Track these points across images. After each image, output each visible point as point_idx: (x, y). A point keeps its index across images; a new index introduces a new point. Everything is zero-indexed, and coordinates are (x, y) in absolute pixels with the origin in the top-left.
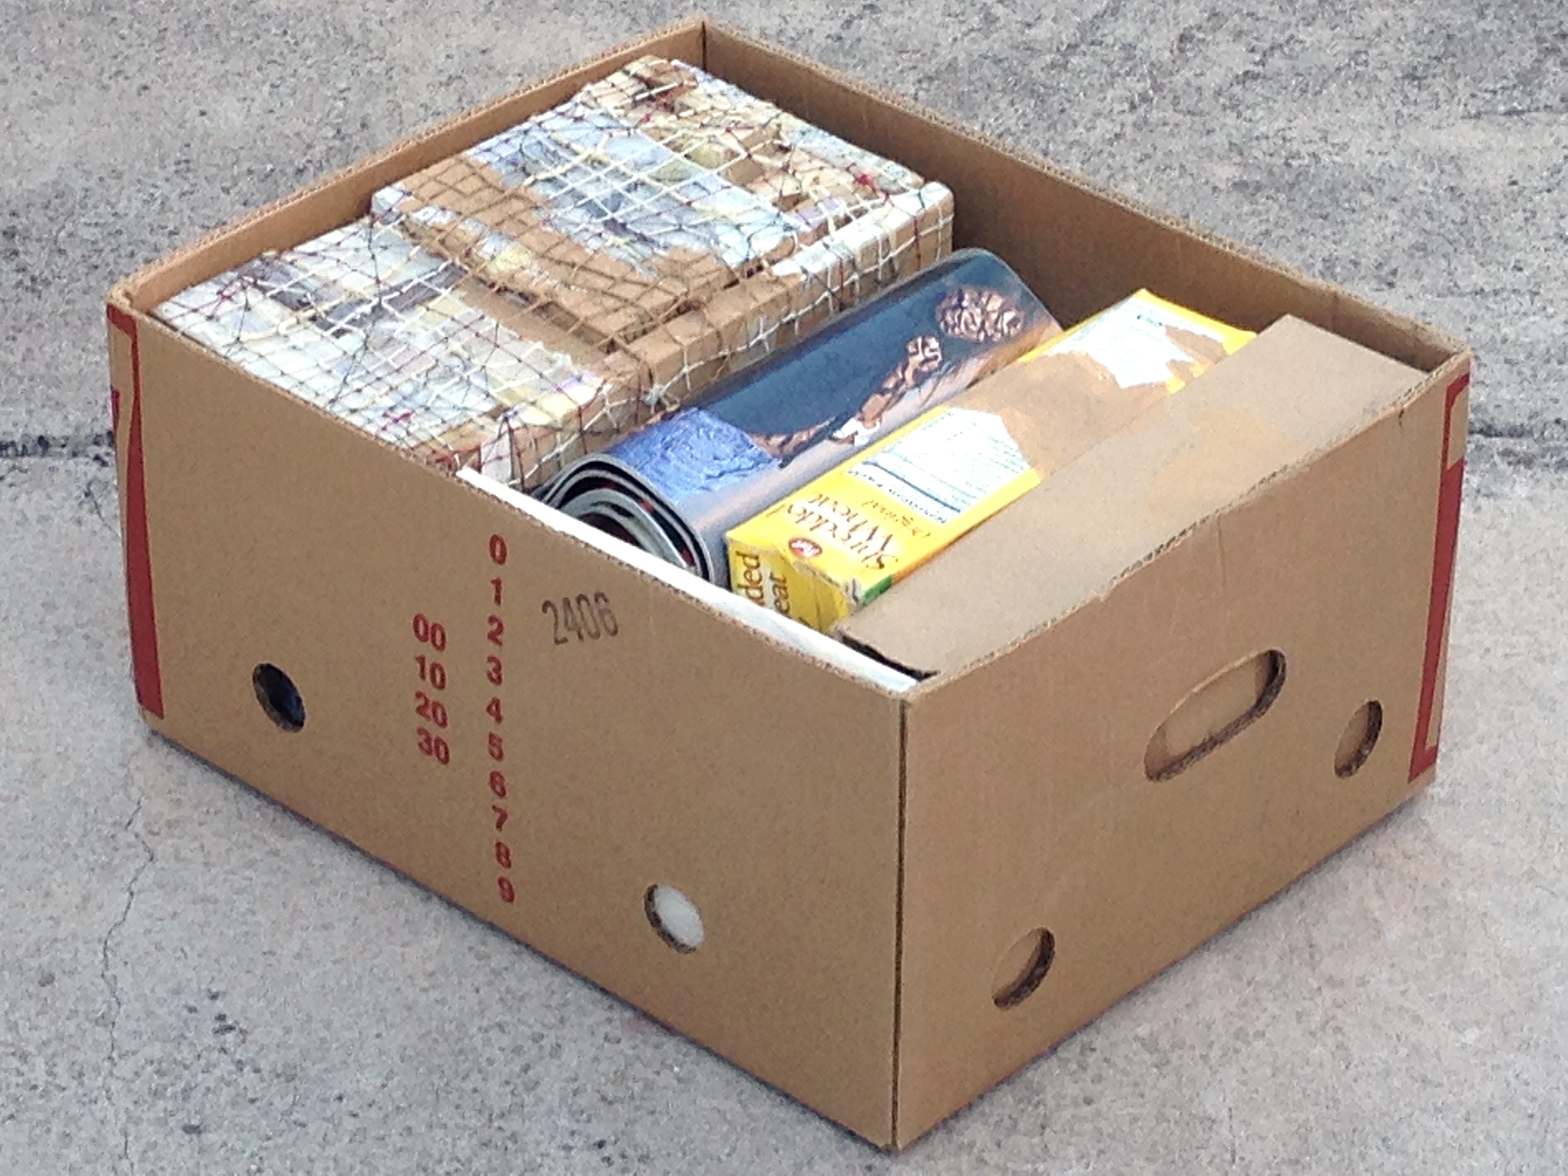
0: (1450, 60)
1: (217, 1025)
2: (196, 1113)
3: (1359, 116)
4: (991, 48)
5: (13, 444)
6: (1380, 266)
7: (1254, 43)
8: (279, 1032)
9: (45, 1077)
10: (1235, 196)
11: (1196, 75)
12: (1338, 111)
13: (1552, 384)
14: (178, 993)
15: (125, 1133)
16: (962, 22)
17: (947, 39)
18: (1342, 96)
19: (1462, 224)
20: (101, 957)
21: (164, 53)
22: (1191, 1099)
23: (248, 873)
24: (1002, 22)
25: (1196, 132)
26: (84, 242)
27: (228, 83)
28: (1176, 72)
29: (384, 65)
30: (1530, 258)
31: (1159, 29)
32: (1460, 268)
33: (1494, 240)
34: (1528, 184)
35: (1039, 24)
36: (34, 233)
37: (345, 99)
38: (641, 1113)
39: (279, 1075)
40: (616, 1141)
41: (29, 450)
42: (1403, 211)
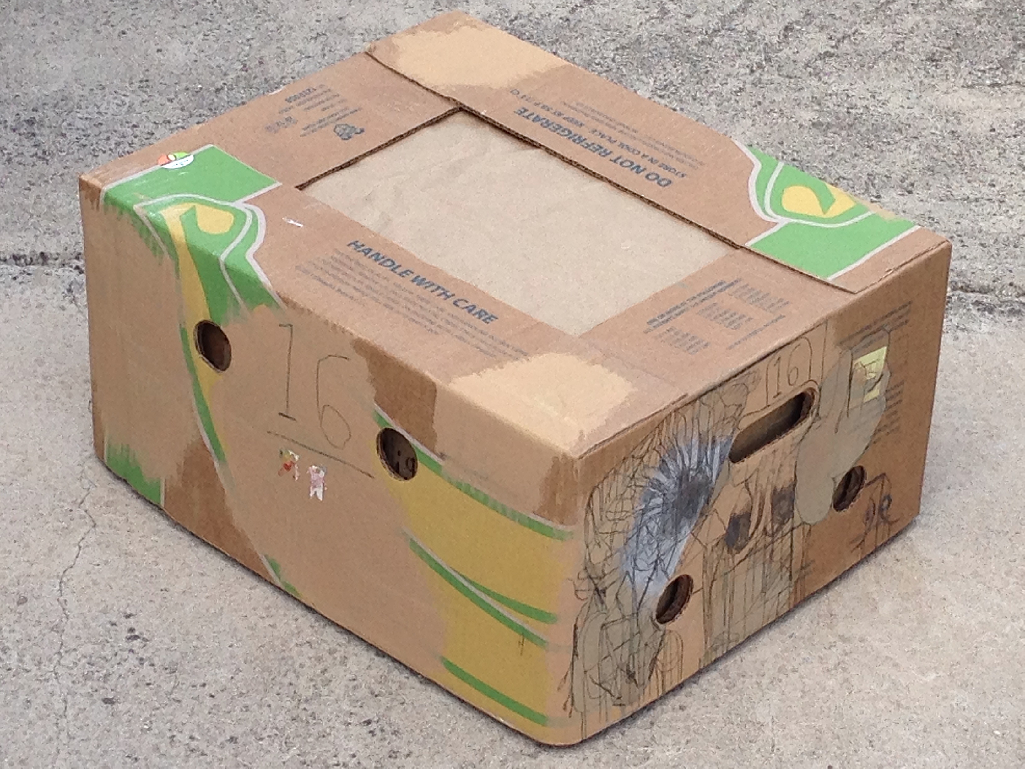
0: (957, 50)
1: (129, 635)
2: (112, 690)
3: (897, 84)
4: (664, 30)
5: (25, 256)
6: (903, 180)
7: (832, 33)
8: (167, 640)
9: (16, 663)
10: (814, 131)
11: (794, 53)
12: (883, 79)
13: (1009, 260)
14: (104, 612)
15: (65, 701)
16: (646, 12)
17: (636, 23)
18: (886, 70)
19: (957, 155)
20: (58, 587)
21: (137, 11)
22: (748, 711)
23: (156, 538)
24: (672, 14)
25: (791, 89)
26: (78, 129)
27: (176, 32)
28: (781, 50)
29: (276, 25)
30: (1000, 179)
31: (772, 22)
32: (955, 184)
33: (978, 166)
34: (1002, 132)
35: (695, 16)
36: (47, 123)
37: (250, 45)
38: (395, 703)
39: (166, 669)
40: (379, 720)
41: (34, 261)
42: (920, 145)
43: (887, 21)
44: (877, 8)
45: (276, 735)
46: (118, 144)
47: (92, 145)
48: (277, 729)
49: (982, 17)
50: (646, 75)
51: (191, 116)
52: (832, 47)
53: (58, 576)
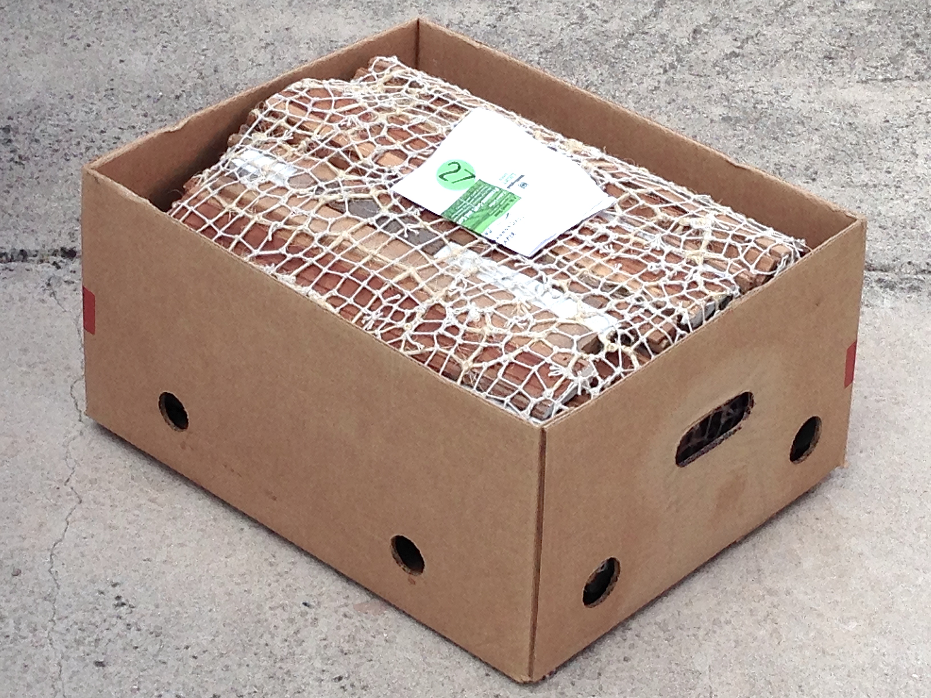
0: (851, 48)
1: (116, 602)
2: (102, 654)
3: (798, 80)
4: (583, 35)
5: (6, 254)
6: (807, 169)
7: (737, 35)
8: (152, 607)
9: (14, 631)
10: (723, 125)
11: (703, 54)
12: (784, 77)
13: (907, 240)
14: (93, 581)
15: (59, 664)
16: (567, 19)
17: (556, 28)
18: (787, 68)
19: (856, 145)
20: (49, 560)
21: (100, 25)
22: (687, 660)
23: (137, 512)
24: (590, 19)
26: (50, 135)
27: (137, 44)
28: (691, 51)
29: (228, 36)
30: (895, 166)
31: (681, 25)
32: (855, 171)
33: (874, 155)
34: (895, 122)
35: (611, 21)
36: (21, 130)
37: (205, 55)
38: (364, 660)
39: (151, 633)
40: (349, 676)
41: (15, 258)
42: (821, 136)
43: (787, 23)
44: (776, 11)
45: (255, 692)
46: (88, 149)
47: (64, 150)
48: (256, 687)
49: (872, 17)
51: (153, 121)
52: (738, 48)
53: (48, 550)
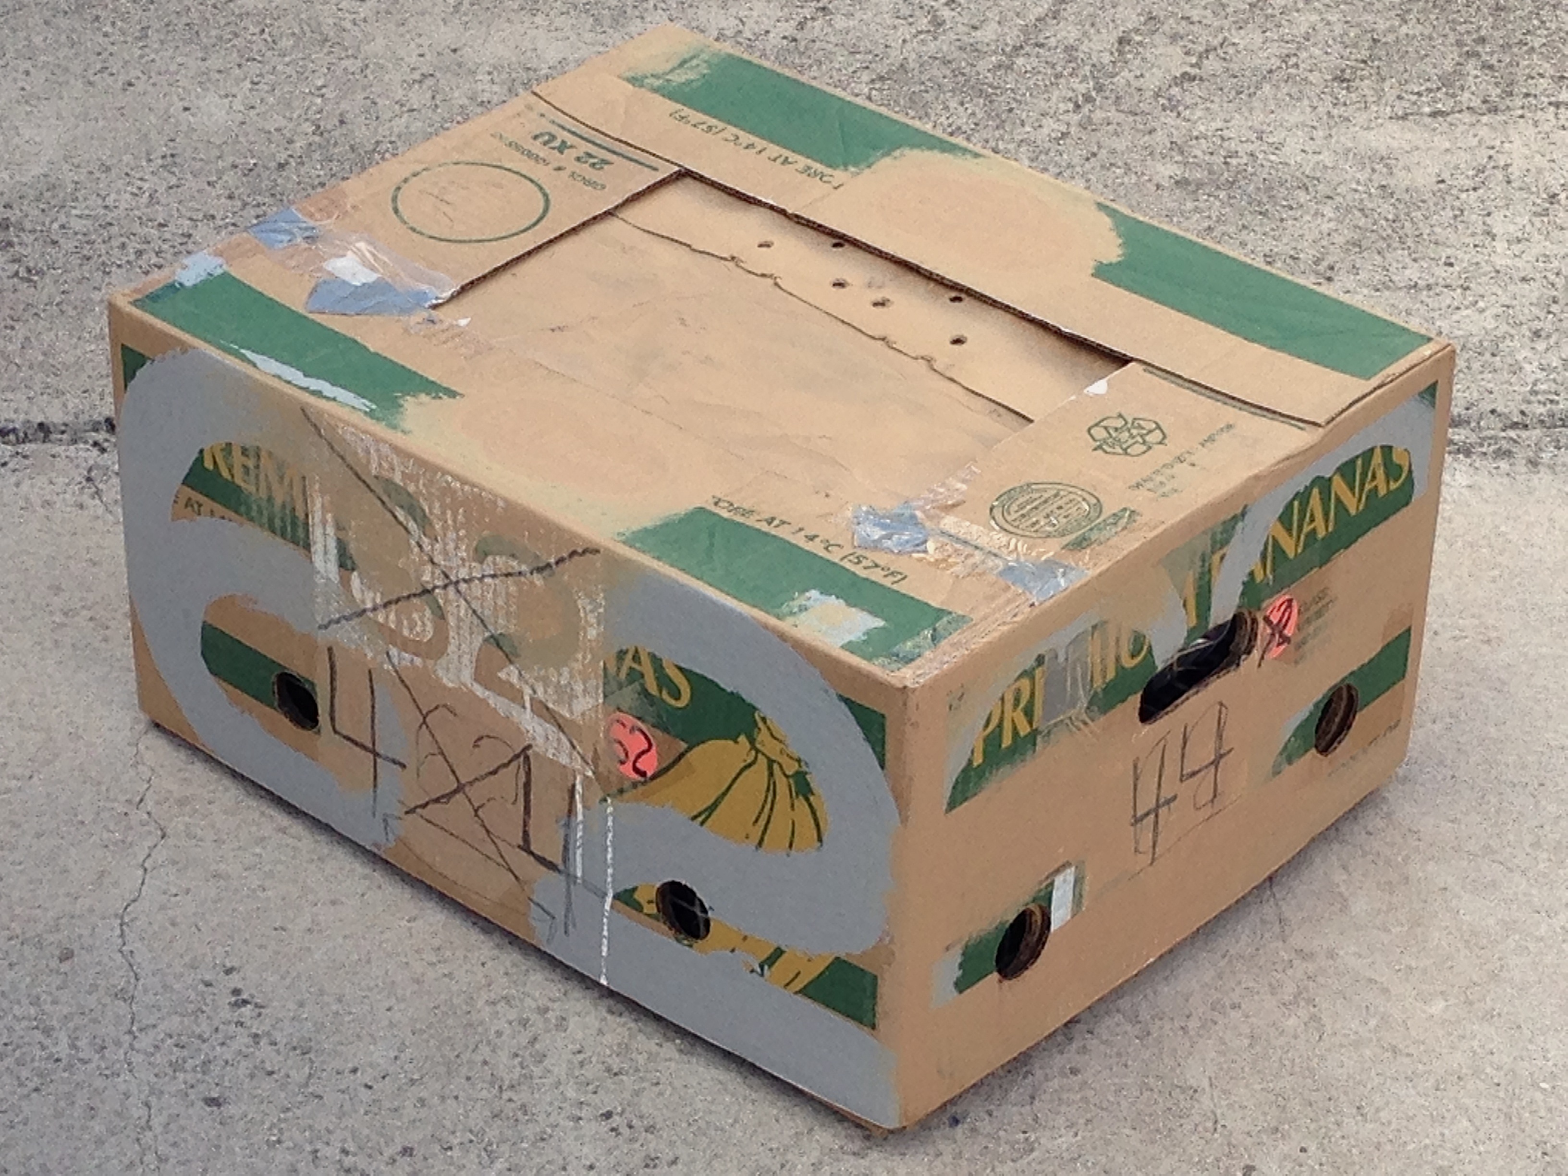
0: (1376, 63)
1: (233, 999)
2: (217, 1085)
3: (1294, 117)
4: (940, 50)
5: (15, 429)
6: (1317, 262)
7: (1190, 45)
8: (292, 1006)
9: (68, 1051)
10: (1177, 193)
11: (1137, 77)
12: (1272, 112)
14: (194, 967)
15: (147, 1105)
16: (911, 24)
17: (895, 40)
18: (1275, 98)
19: (1394, 221)
20: (118, 932)
21: (147, 50)
22: (1173, 1069)
23: (258, 850)
24: (949, 25)
25: (1138, 131)
26: (76, 234)
27: (209, 80)
28: (1117, 74)
29: (359, 63)
30: (1460, 254)
31: (1098, 31)
32: (1395, 265)
33: (1425, 237)
34: (1456, 183)
35: (984, 26)
36: (28, 226)
37: (323, 96)
38: (646, 1085)
39: (295, 1048)
40: (623, 1112)
41: (30, 437)
42: (1337, 208)
43: (1269, 24)
45: (471, 1141)
46: (139, 253)
47: (100, 256)
48: (471, 1131)
49: (1409, 11)
50: (920, 118)
51: (245, 205)
52: (1192, 66)
53: (116, 915)
